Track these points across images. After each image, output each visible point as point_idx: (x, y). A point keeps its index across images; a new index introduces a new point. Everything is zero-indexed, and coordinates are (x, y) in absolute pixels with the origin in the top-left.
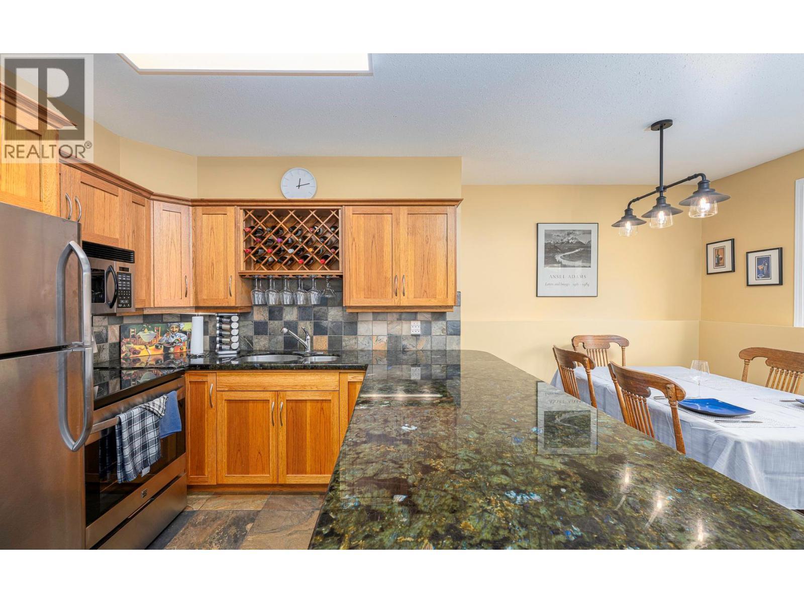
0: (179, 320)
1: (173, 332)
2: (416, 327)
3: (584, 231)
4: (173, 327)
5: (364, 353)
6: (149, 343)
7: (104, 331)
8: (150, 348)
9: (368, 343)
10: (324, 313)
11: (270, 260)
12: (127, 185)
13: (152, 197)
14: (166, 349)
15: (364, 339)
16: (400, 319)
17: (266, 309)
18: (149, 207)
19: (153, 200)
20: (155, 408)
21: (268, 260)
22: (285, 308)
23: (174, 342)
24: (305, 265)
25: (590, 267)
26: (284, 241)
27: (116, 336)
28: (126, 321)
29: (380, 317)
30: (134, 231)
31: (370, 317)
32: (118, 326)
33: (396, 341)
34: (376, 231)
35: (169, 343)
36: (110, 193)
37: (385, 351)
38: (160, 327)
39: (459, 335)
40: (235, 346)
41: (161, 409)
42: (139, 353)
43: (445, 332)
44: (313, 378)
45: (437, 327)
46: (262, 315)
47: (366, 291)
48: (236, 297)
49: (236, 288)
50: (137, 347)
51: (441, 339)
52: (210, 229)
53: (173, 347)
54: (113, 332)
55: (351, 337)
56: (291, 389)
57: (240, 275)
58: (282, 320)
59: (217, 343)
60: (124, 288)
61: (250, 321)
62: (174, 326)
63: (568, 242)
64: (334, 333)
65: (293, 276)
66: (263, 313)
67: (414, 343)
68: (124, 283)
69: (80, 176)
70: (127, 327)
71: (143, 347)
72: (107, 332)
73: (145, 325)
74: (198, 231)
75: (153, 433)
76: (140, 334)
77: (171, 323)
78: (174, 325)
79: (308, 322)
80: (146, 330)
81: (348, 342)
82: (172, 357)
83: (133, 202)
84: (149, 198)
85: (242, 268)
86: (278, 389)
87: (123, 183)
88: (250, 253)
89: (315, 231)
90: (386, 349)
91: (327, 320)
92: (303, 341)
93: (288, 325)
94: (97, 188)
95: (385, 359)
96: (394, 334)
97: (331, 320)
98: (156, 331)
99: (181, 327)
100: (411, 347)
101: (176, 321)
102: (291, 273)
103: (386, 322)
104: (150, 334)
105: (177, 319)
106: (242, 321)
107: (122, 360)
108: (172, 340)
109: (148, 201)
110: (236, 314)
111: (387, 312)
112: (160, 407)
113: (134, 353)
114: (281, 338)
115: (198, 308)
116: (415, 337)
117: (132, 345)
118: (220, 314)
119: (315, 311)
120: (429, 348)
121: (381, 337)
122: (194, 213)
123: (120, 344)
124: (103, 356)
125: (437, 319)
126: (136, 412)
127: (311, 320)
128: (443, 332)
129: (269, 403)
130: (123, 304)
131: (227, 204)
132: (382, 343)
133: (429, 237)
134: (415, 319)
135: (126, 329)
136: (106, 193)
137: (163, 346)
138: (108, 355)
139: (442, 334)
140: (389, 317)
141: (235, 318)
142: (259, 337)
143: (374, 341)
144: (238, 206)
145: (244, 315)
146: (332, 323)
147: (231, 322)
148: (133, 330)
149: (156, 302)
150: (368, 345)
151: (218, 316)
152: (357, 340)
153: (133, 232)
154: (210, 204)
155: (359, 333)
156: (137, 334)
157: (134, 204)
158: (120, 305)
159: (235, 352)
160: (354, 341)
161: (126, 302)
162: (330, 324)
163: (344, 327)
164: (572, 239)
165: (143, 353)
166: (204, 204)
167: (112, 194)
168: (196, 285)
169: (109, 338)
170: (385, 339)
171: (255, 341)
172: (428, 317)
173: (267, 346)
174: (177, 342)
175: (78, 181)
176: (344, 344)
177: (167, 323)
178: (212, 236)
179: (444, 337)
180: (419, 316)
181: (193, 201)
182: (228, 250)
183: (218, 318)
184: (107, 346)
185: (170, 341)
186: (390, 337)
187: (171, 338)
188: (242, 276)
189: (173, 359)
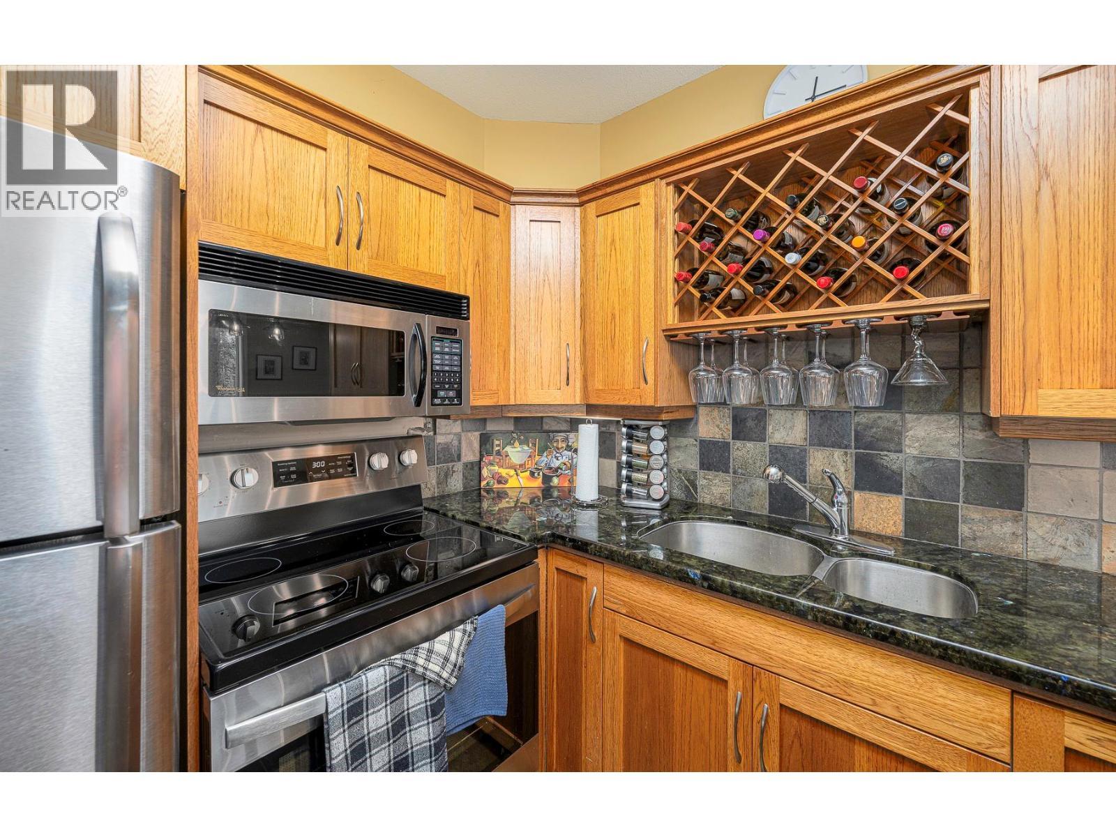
0: (568, 428)
1: (558, 449)
4: (558, 441)
6: (521, 466)
7: (455, 443)
8: (521, 475)
9: (1080, 545)
10: (889, 429)
11: (736, 293)
12: (461, 174)
13: (514, 199)
14: (547, 479)
15: (1053, 524)
17: (727, 412)
18: (508, 217)
19: (514, 204)
20: (431, 666)
21: (729, 296)
22: (772, 411)
23: (559, 468)
24: (837, 293)
26: (773, 237)
27: (473, 451)
28: (490, 427)
30: (478, 261)
31: (1093, 454)
32: (477, 434)
35: (551, 468)
36: (432, 191)
38: (538, 439)
40: (657, 492)
41: (449, 667)
42: (506, 482)
44: (883, 671)
46: (718, 426)
48: (656, 385)
49: (656, 365)
50: (503, 472)
52: (609, 244)
53: (558, 476)
54: (470, 444)
55: (998, 513)
56: (797, 677)
57: (665, 336)
58: (765, 441)
59: (622, 482)
60: (447, 368)
61: (691, 437)
62: (559, 438)
64: (924, 491)
65: (799, 326)
66: (718, 422)
68: (447, 357)
69: (366, 154)
70: (489, 437)
71: (512, 472)
72: (460, 443)
73: (514, 435)
74: (589, 253)
75: (424, 730)
76: (508, 449)
77: (553, 432)
78: (560, 436)
79: (838, 453)
80: (517, 444)
81: (983, 528)
82: (556, 494)
83: (475, 207)
84: (508, 202)
85: (672, 318)
86: (753, 658)
87: (454, 170)
88: (687, 281)
89: (872, 188)
91: (901, 451)
92: (826, 506)
93: (780, 455)
94: (404, 180)
97: (915, 452)
98: (531, 445)
99: (571, 441)
101: (562, 429)
102: (790, 319)
104: (523, 451)
105: (565, 425)
106: (676, 436)
107: (482, 492)
108: (556, 464)
109: (505, 207)
110: (660, 423)
112: (446, 659)
113: (499, 482)
114: (762, 485)
115: (591, 409)
117: (496, 468)
118: (627, 422)
119: (858, 424)
122: (584, 220)
123: (479, 465)
124: (453, 484)
126: (376, 678)
127: (846, 447)
129: (726, 687)
130: (443, 399)
131: (640, 179)
135: (488, 441)
136: (422, 190)
137: (541, 474)
138: (460, 482)
141: (658, 432)
142: (711, 474)
143: (1109, 543)
144: (662, 177)
145: (678, 426)
146: (919, 462)
147: (650, 439)
148: (497, 442)
149: (518, 395)
150: (1076, 551)
151: (625, 426)
152: (1026, 528)
153: (478, 264)
154: (609, 190)
155: (1031, 503)
156: (503, 449)
157: (478, 214)
158: (437, 401)
159: (657, 505)
160: (1011, 528)
161: (451, 394)
162: (911, 463)
163: (967, 477)
165: (513, 483)
166: (599, 193)
167: (435, 192)
168: (584, 362)
169: (463, 454)
171: (701, 482)
173: (728, 498)
174: (564, 467)
175: (363, 164)
176: (964, 530)
177: (550, 431)
178: (613, 257)
181: (581, 193)
182: (642, 279)
183: (624, 430)
184: (459, 467)
185: (552, 465)
187: (555, 460)
188: (670, 336)
189: (558, 497)
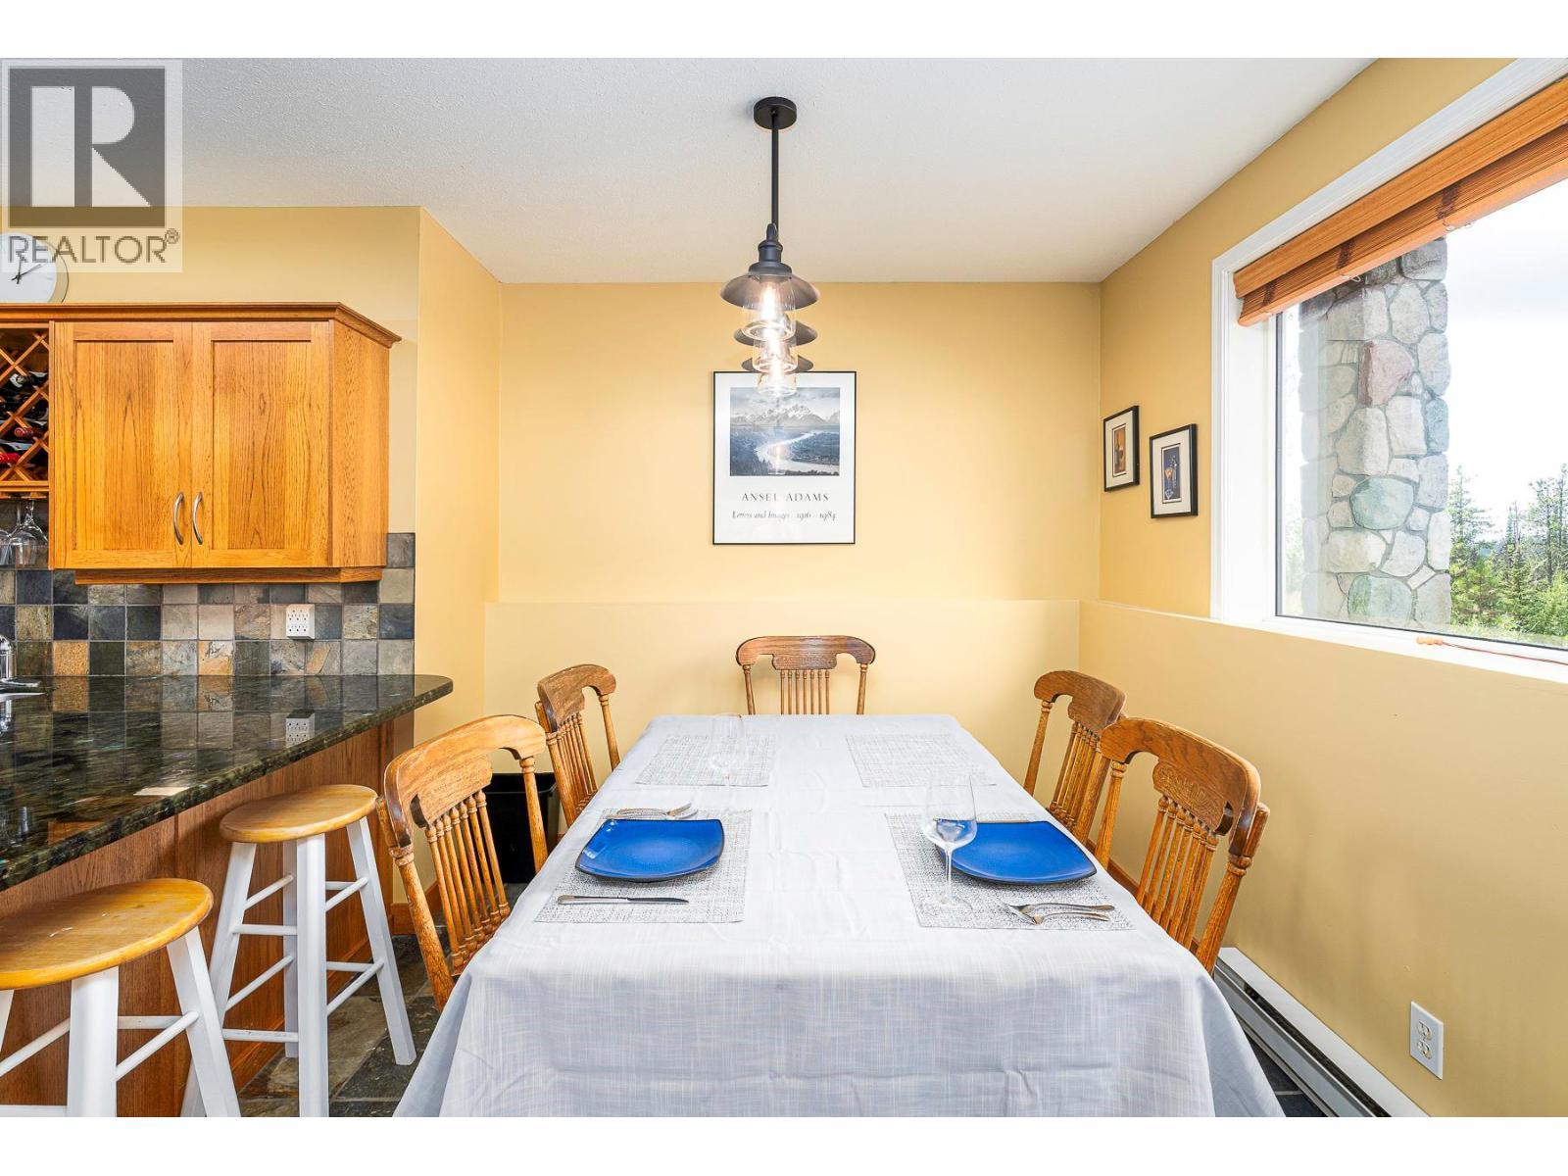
2: (299, 620)
3: (822, 389)
5: (176, 685)
9: (188, 658)
15: (177, 647)
16: (264, 600)
25: (836, 474)
29: (218, 595)
31: (193, 596)
33: (256, 654)
34: (135, 383)
37: (228, 677)
39: (412, 637)
43: (376, 631)
45: (359, 620)
47: (108, 532)
51: (364, 647)
55: (147, 644)
63: (786, 417)
64: (104, 634)
67: (299, 658)
79: (40, 608)
81: (138, 657)
90: (231, 673)
91: (86, 604)
95: (229, 697)
96: (250, 635)
97: (96, 603)
100: (291, 667)
103: (232, 606)
111: (234, 584)
116: (301, 645)
119: (56, 581)
120: (335, 670)
121: (218, 645)
125: (357, 600)
127: (48, 603)
128: (370, 633)
132: (221, 658)
133: (267, 398)
134: (303, 600)
139: (368, 637)
140: (240, 597)
143: (202, 655)
146: (99, 611)
150: (186, 663)
152: (162, 653)
155: (164, 635)
160: (153, 654)
162: (93, 612)
163: (129, 619)
164: (795, 408)
170: (229, 648)
172: (335, 595)
176: (127, 661)
179: (374, 643)
180: (313, 595)
186: (241, 642)
